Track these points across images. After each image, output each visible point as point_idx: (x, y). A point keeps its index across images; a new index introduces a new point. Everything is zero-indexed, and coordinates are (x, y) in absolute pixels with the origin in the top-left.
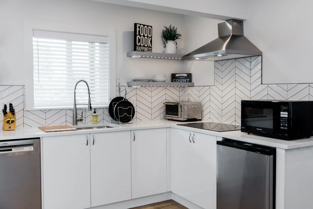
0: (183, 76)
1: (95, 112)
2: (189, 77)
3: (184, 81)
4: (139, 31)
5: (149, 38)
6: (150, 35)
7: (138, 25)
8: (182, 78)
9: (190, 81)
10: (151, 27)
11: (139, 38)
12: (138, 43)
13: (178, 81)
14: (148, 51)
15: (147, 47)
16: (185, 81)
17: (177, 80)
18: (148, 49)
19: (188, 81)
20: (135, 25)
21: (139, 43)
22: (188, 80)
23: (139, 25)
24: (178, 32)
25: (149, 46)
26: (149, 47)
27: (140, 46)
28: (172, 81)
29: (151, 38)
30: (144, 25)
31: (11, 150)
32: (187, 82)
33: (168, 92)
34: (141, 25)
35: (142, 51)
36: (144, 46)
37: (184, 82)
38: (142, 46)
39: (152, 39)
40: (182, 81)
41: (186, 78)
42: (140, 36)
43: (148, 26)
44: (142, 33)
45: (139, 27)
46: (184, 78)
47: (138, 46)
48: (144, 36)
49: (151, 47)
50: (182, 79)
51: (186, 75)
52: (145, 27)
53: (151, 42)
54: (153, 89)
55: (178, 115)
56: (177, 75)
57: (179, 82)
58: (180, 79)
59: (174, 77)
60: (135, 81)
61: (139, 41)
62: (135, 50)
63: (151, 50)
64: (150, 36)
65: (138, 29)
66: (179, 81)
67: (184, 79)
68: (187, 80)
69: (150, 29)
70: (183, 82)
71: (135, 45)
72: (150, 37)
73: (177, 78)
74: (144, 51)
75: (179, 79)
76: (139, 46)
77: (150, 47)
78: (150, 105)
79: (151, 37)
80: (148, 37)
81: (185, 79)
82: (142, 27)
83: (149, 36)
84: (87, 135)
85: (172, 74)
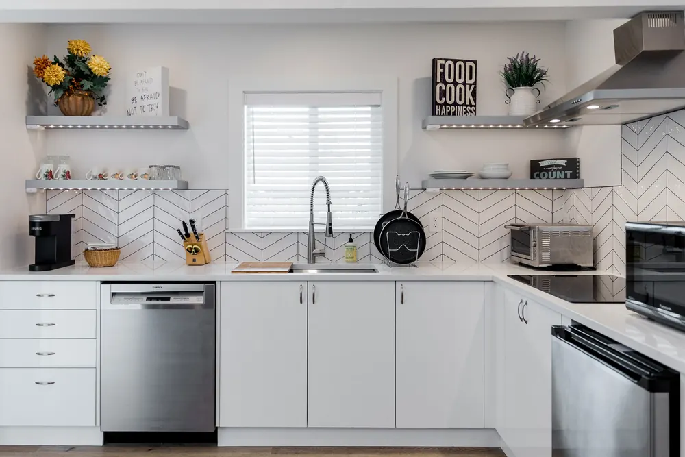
0: (557, 166)
1: (351, 240)
2: (572, 166)
3: (558, 177)
4: (443, 74)
5: (468, 86)
6: (471, 79)
7: (439, 62)
8: (554, 170)
9: (575, 175)
10: (475, 62)
11: (443, 88)
12: (441, 99)
13: (544, 175)
14: (465, 113)
15: (462, 105)
16: (563, 176)
17: (542, 173)
18: (465, 109)
19: (569, 176)
20: (434, 61)
21: (443, 99)
22: (569, 173)
23: (443, 62)
24: (540, 66)
25: (468, 103)
26: (467, 106)
27: (445, 104)
28: (532, 177)
29: (473, 86)
30: (455, 61)
31: (168, 299)
32: (566, 177)
33: (521, 201)
34: (446, 60)
35: (449, 114)
36: (455, 104)
37: (560, 178)
38: (450, 105)
39: (475, 87)
40: (554, 176)
41: (563, 168)
42: (446, 83)
43: (465, 62)
44: (449, 78)
45: (443, 66)
46: (558, 170)
47: (439, 104)
48: (455, 83)
49: (475, 106)
50: (554, 173)
51: (563, 163)
52: (458, 64)
53: (474, 94)
54: (483, 194)
55: (529, 254)
56: (542, 164)
57: (548, 178)
58: (550, 173)
59: (536, 169)
60: (437, 177)
61: (443, 94)
62: (434, 113)
63: (475, 111)
64: (472, 81)
65: (440, 70)
66: (546, 176)
67: (559, 173)
68: (566, 175)
69: (471, 67)
70: (556, 178)
71: (434, 103)
72: (471, 85)
73: (542, 169)
74: (454, 114)
75: (547, 171)
76: (441, 105)
77: (471, 105)
78: (474, 230)
79: (475, 83)
80: (465, 84)
81: (560, 171)
82: (450, 65)
83: (468, 81)
84: (301, 283)
85: (531, 161)
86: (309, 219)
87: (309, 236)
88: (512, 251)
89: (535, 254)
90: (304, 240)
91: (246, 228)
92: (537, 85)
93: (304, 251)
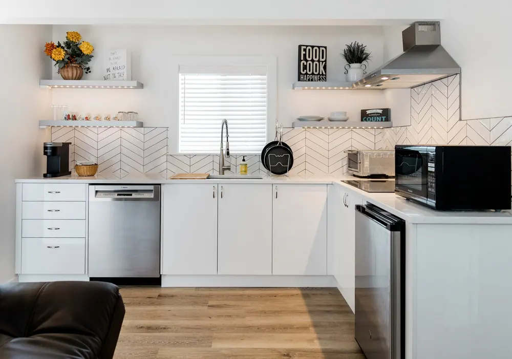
1: (244, 160)
2: (385, 115)
3: (377, 120)
4: (305, 55)
5: (321, 63)
6: (323, 58)
7: (303, 48)
8: (373, 116)
9: (388, 119)
10: (326, 48)
11: (305, 64)
12: (303, 71)
13: (369, 119)
14: (319, 80)
15: (317, 75)
16: (380, 120)
17: (368, 118)
18: (319, 77)
19: (384, 120)
20: (300, 47)
21: (305, 71)
22: (384, 118)
23: (305, 47)
24: (367, 51)
25: (321, 73)
26: (320, 75)
27: (306, 74)
28: (362, 120)
29: (324, 63)
30: (313, 47)
31: (131, 195)
32: (382, 121)
33: (355, 136)
34: (307, 46)
35: (309, 80)
36: (313, 74)
38: (310, 75)
39: (326, 63)
40: (375, 120)
41: (381, 115)
42: (307, 61)
43: (319, 47)
44: (309, 57)
45: (305, 50)
46: (377, 116)
47: (302, 74)
48: (313, 61)
49: (325, 75)
50: (375, 118)
51: (380, 111)
52: (315, 48)
53: (325, 68)
54: (331, 131)
55: (357, 169)
56: (368, 112)
57: (371, 121)
58: (373, 118)
59: (365, 116)
60: (301, 120)
61: (305, 68)
62: (299, 80)
63: (326, 78)
64: (324, 60)
65: (303, 53)
66: (370, 120)
67: (378, 118)
68: (382, 119)
69: (323, 50)
71: (300, 73)
72: (323, 62)
73: (368, 115)
74: (312, 80)
75: (371, 117)
76: (304, 74)
77: (323, 75)
78: (326, 154)
79: (325, 61)
80: (319, 61)
81: (378, 116)
82: (309, 49)
83: (321, 60)
84: (214, 185)
85: (362, 110)
86: (220, 147)
87: (220, 157)
88: (349, 167)
89: (360, 168)
90: (217, 160)
91: (180, 152)
92: (364, 62)
93: (217, 167)
